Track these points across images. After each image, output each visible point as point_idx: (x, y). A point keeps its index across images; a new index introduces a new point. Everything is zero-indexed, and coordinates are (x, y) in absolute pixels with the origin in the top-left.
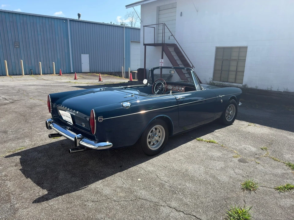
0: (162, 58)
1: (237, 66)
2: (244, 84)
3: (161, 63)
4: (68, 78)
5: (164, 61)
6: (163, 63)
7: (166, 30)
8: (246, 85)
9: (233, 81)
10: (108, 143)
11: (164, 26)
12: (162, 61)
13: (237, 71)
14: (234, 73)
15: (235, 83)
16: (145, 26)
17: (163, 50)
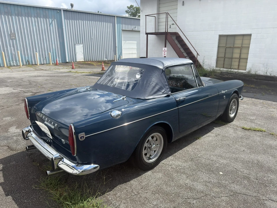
0: (165, 47)
1: (240, 53)
2: (247, 70)
3: (164, 51)
4: (65, 68)
5: (167, 49)
6: (166, 51)
7: (170, 19)
8: (249, 72)
9: (237, 67)
10: (92, 166)
11: (167, 15)
12: (165, 49)
13: (240, 58)
14: (238, 60)
15: (238, 69)
16: (147, 15)
17: (166, 39)
